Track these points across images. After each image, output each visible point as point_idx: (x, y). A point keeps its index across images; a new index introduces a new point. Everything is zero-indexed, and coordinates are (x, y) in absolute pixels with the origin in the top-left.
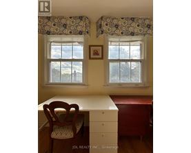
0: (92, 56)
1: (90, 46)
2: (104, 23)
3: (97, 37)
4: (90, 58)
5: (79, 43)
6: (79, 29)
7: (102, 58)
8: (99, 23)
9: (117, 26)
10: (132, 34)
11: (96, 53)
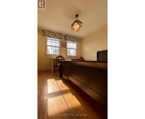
0: (63, 46)
1: (62, 43)
2: (67, 37)
3: (64, 40)
4: (62, 47)
5: (58, 41)
6: (60, 37)
7: (65, 47)
8: (65, 37)
9: (70, 38)
10: (74, 41)
11: (64, 45)
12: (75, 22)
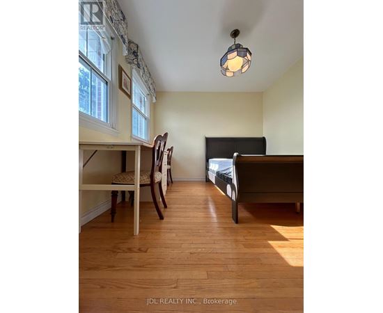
0: (123, 86)
1: (122, 68)
4: (121, 88)
7: (130, 96)
12: (230, 50)
